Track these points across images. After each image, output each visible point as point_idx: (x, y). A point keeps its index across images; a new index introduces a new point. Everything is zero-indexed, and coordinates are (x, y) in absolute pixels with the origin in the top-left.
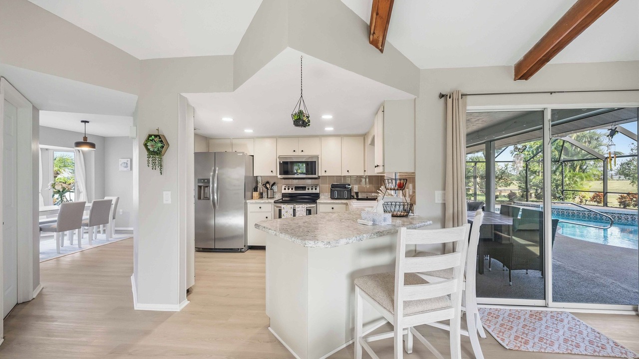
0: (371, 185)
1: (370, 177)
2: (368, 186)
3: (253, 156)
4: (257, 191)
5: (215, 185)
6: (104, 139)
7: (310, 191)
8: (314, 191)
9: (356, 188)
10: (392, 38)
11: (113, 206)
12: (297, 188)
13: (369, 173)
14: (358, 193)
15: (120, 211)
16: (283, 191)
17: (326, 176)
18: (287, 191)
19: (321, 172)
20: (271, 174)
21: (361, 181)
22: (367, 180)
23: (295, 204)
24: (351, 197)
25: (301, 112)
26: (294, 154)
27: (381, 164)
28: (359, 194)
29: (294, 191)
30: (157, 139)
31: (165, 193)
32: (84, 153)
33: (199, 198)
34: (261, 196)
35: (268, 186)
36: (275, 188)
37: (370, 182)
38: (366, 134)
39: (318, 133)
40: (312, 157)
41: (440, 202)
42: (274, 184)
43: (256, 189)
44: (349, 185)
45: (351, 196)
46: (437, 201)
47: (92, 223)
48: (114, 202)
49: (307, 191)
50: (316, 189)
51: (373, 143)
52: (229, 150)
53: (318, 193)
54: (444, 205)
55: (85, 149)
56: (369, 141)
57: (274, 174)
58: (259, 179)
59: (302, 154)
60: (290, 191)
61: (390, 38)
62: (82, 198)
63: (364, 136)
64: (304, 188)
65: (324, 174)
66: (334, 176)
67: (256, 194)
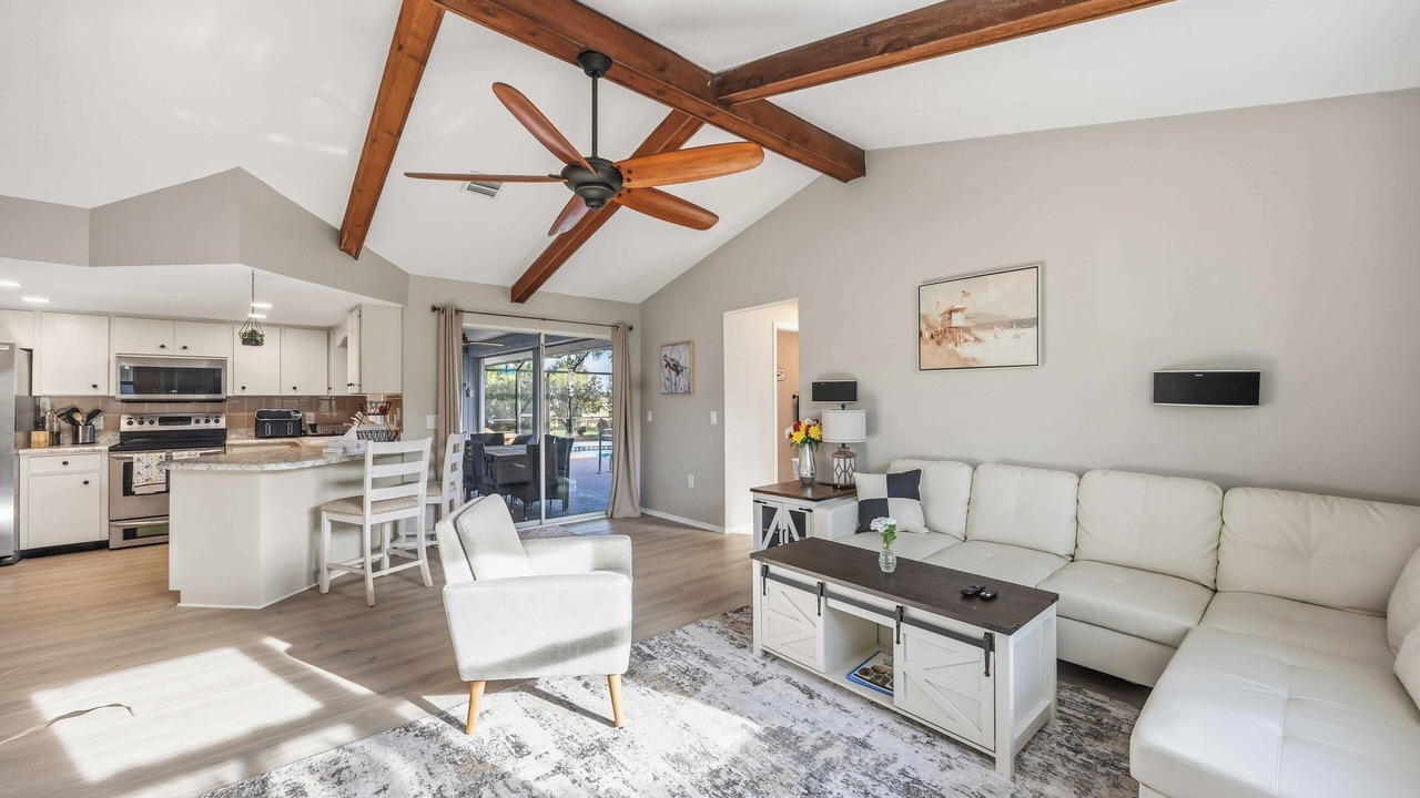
0: (342, 412)
1: (338, 398)
2: (335, 414)
3: (30, 351)
4: (44, 429)
7: (202, 425)
8: (212, 425)
9: (310, 418)
10: (372, 242)
12: (163, 421)
13: (338, 392)
14: (316, 425)
16: (124, 427)
17: (244, 397)
18: (136, 427)
19: (231, 389)
20: (89, 392)
21: (319, 405)
22: (334, 403)
23: (170, 451)
24: (302, 434)
26: (162, 352)
27: (356, 382)
28: (318, 428)
29: (157, 427)
34: (55, 440)
35: (79, 418)
36: (99, 423)
37: (338, 408)
38: (331, 328)
40: (211, 361)
41: (433, 427)
42: (94, 414)
43: (39, 424)
44: (298, 412)
45: (299, 430)
46: (429, 427)
49: (192, 426)
50: (217, 421)
51: (344, 344)
53: (222, 430)
54: (436, 430)
56: (339, 341)
57: (102, 391)
58: (45, 403)
59: (185, 353)
60: (146, 427)
61: (368, 243)
63: (329, 331)
64: (187, 420)
65: (239, 393)
66: (262, 397)
67: (40, 436)
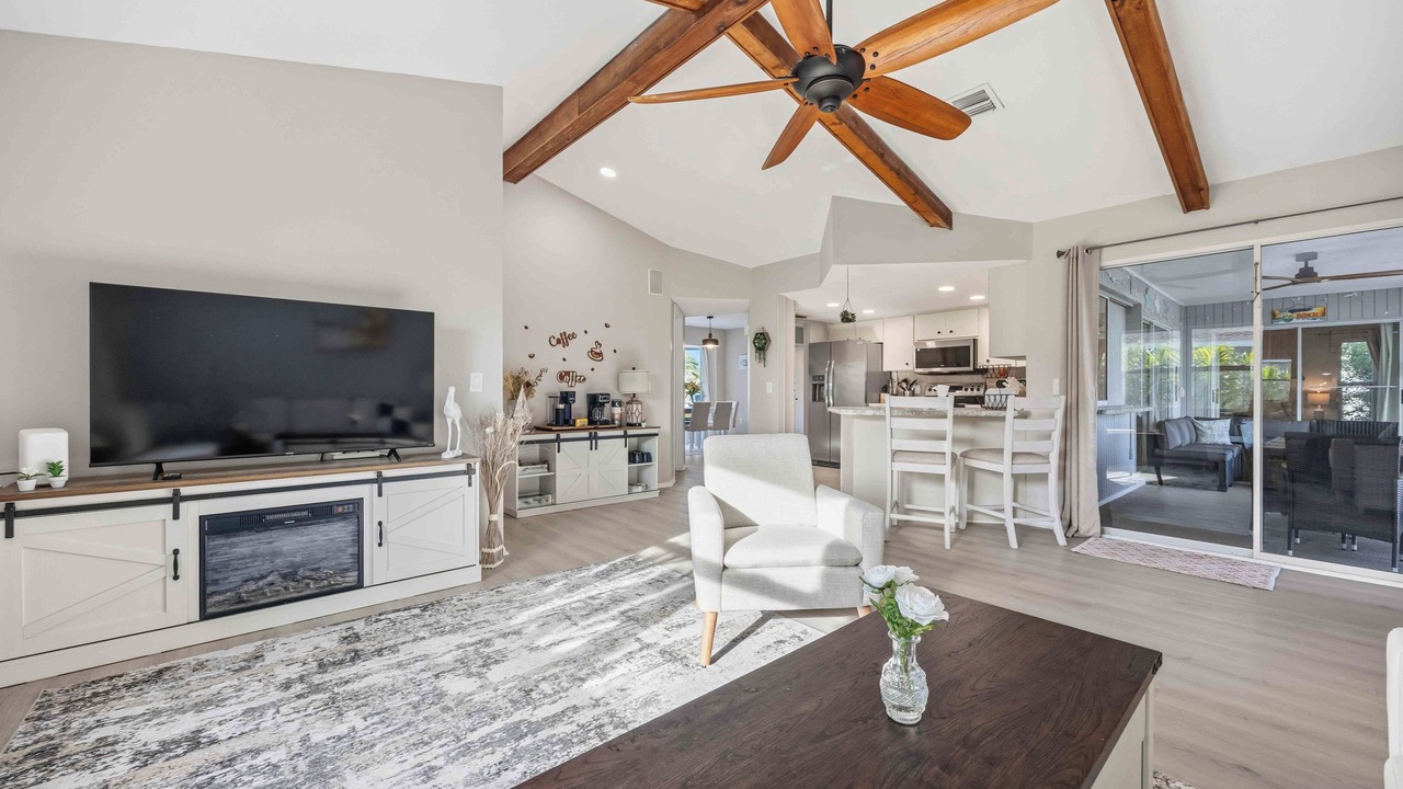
3: (882, 343)
4: (886, 393)
5: (831, 385)
6: (725, 332)
7: (969, 394)
8: (975, 393)
11: (733, 411)
15: (740, 420)
19: (981, 363)
20: (906, 368)
25: (846, 312)
26: (939, 336)
30: (762, 337)
31: (768, 384)
32: (707, 350)
33: (814, 400)
35: (904, 385)
39: (962, 305)
40: (965, 340)
42: (915, 382)
43: (885, 390)
46: (1055, 393)
47: (715, 428)
48: (734, 406)
52: (852, 338)
55: (710, 346)
57: (909, 368)
58: (894, 376)
59: (952, 336)
62: (707, 400)
64: (960, 388)
